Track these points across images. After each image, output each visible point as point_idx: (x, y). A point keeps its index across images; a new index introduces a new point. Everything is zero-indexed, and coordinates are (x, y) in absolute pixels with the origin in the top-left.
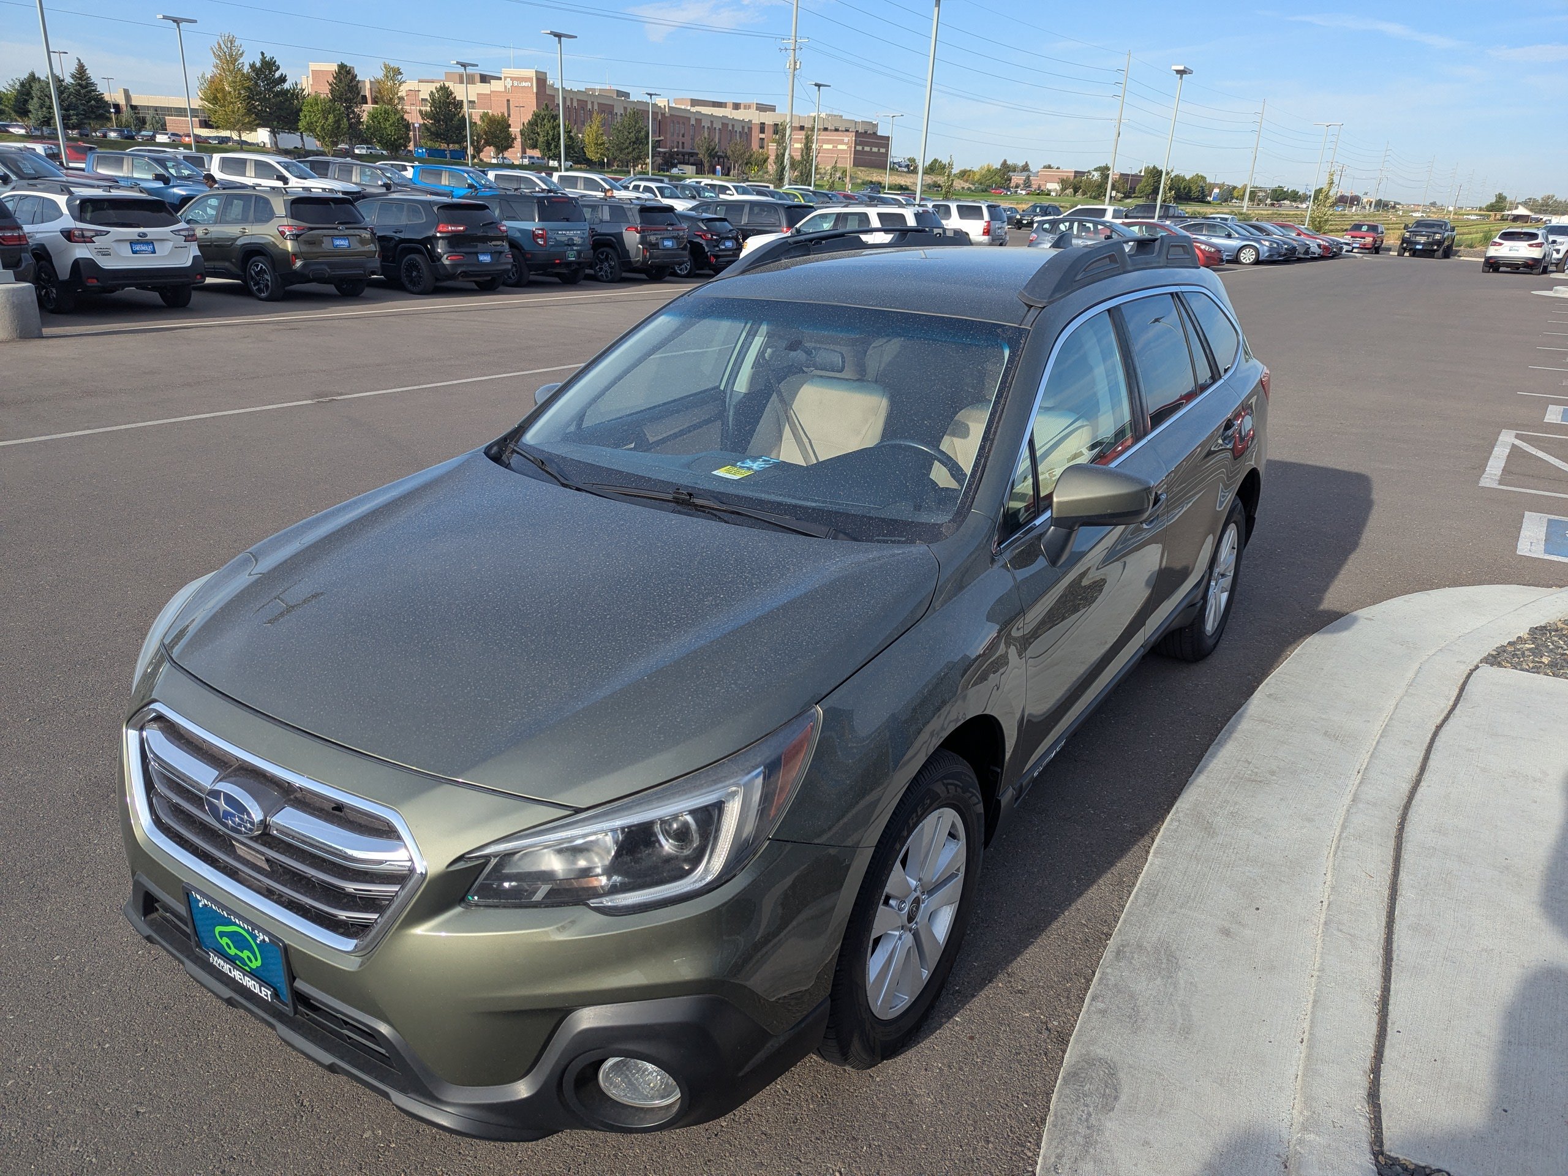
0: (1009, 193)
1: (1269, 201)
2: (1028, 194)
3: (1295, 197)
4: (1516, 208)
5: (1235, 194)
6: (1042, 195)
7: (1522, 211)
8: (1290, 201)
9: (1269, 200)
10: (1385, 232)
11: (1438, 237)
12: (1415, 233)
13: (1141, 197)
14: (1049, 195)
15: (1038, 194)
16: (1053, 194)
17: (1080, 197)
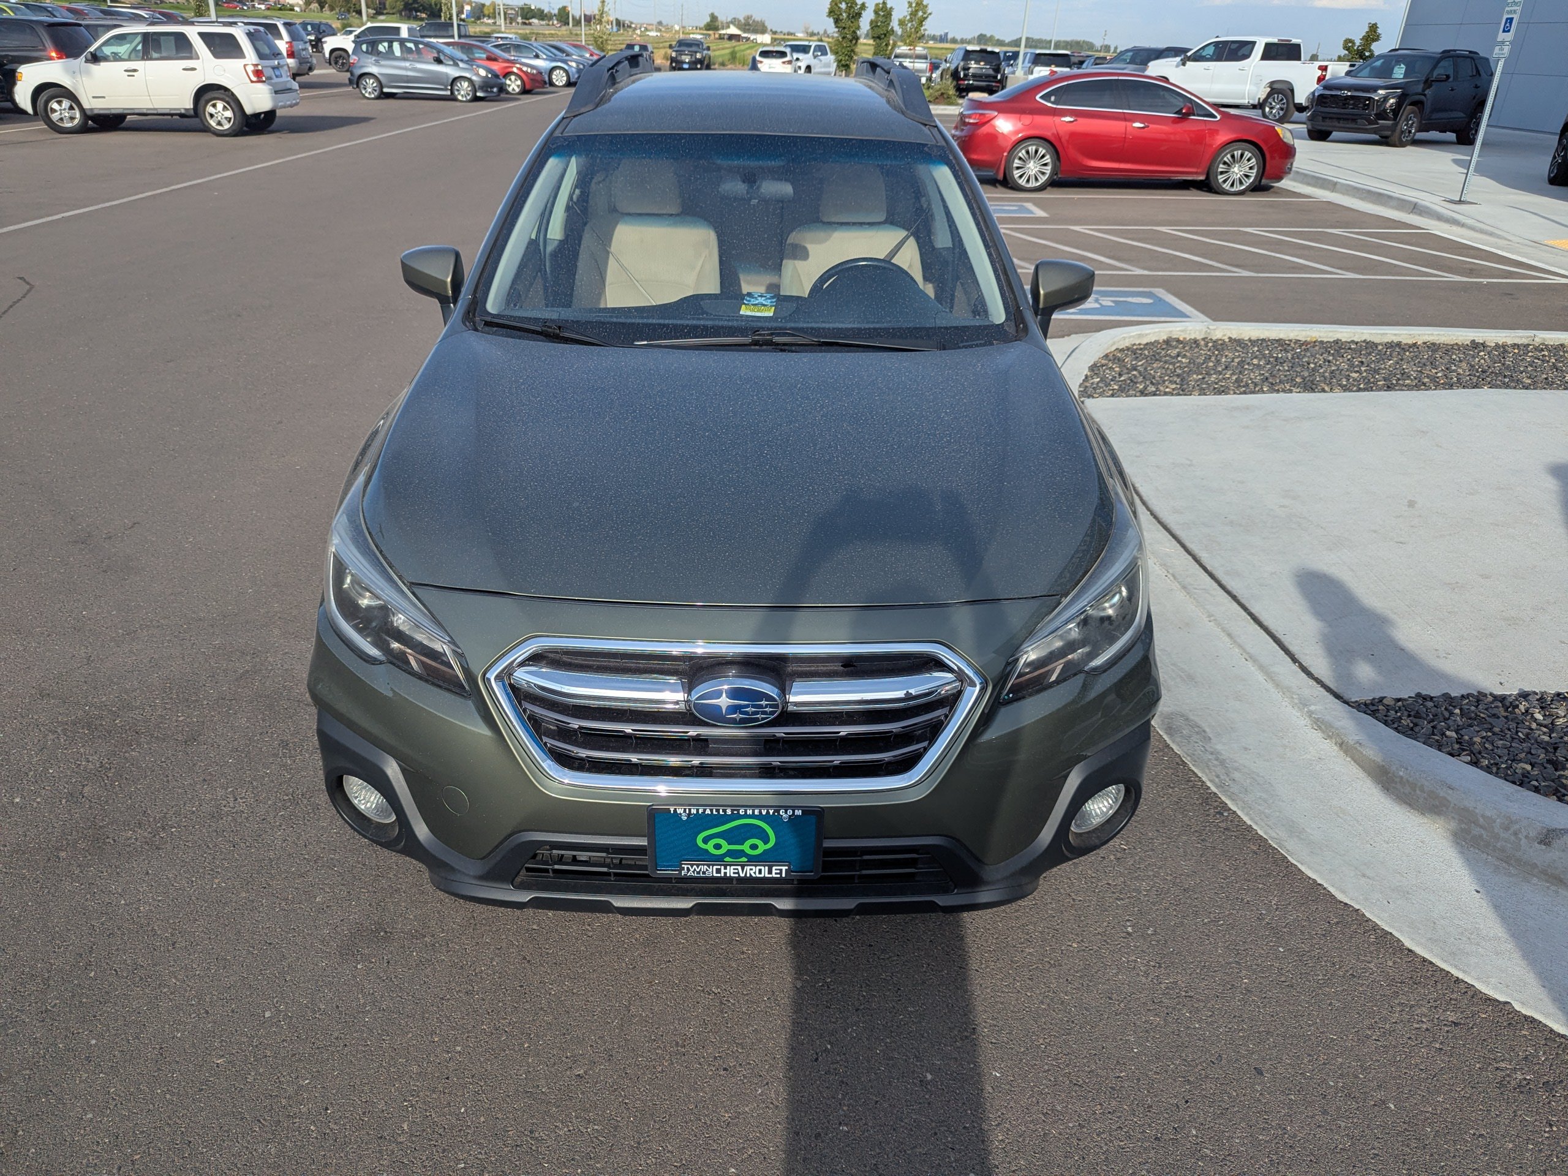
0: (245, 8)
1: (519, 20)
2: (268, 9)
3: (541, 15)
4: (728, 27)
5: (486, 12)
6: (285, 10)
7: (733, 30)
8: (539, 19)
9: (520, 18)
10: (655, 51)
11: (699, 56)
12: (680, 53)
13: (393, 14)
14: (292, 10)
15: (280, 9)
16: (297, 9)
17: (328, 12)
